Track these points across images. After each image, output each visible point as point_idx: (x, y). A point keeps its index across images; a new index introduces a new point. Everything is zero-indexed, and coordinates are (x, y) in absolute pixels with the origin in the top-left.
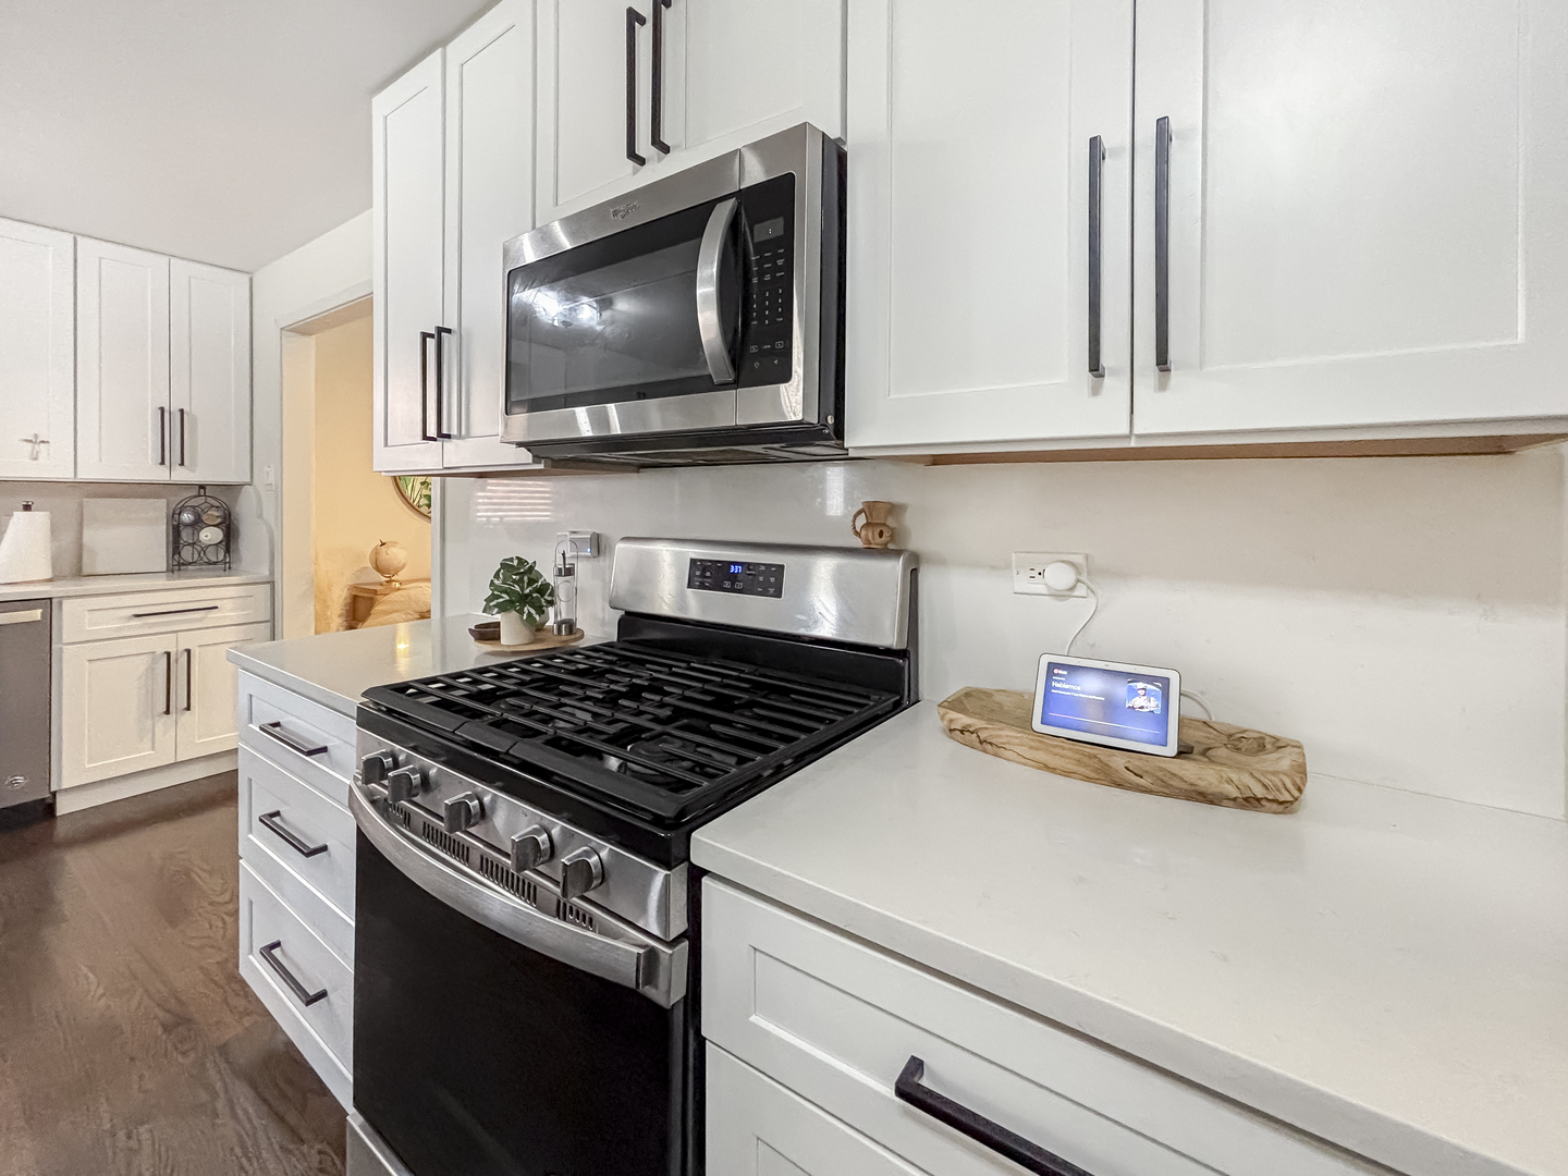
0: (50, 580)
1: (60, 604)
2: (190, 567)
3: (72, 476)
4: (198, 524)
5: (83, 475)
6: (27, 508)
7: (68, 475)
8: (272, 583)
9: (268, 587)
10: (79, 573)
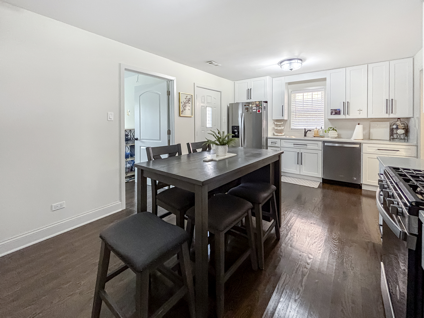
0: (363, 139)
1: (362, 144)
2: (396, 140)
3: (367, 117)
4: (397, 128)
5: (369, 117)
6: (359, 124)
7: (366, 117)
8: (417, 146)
9: (416, 147)
10: (369, 139)
